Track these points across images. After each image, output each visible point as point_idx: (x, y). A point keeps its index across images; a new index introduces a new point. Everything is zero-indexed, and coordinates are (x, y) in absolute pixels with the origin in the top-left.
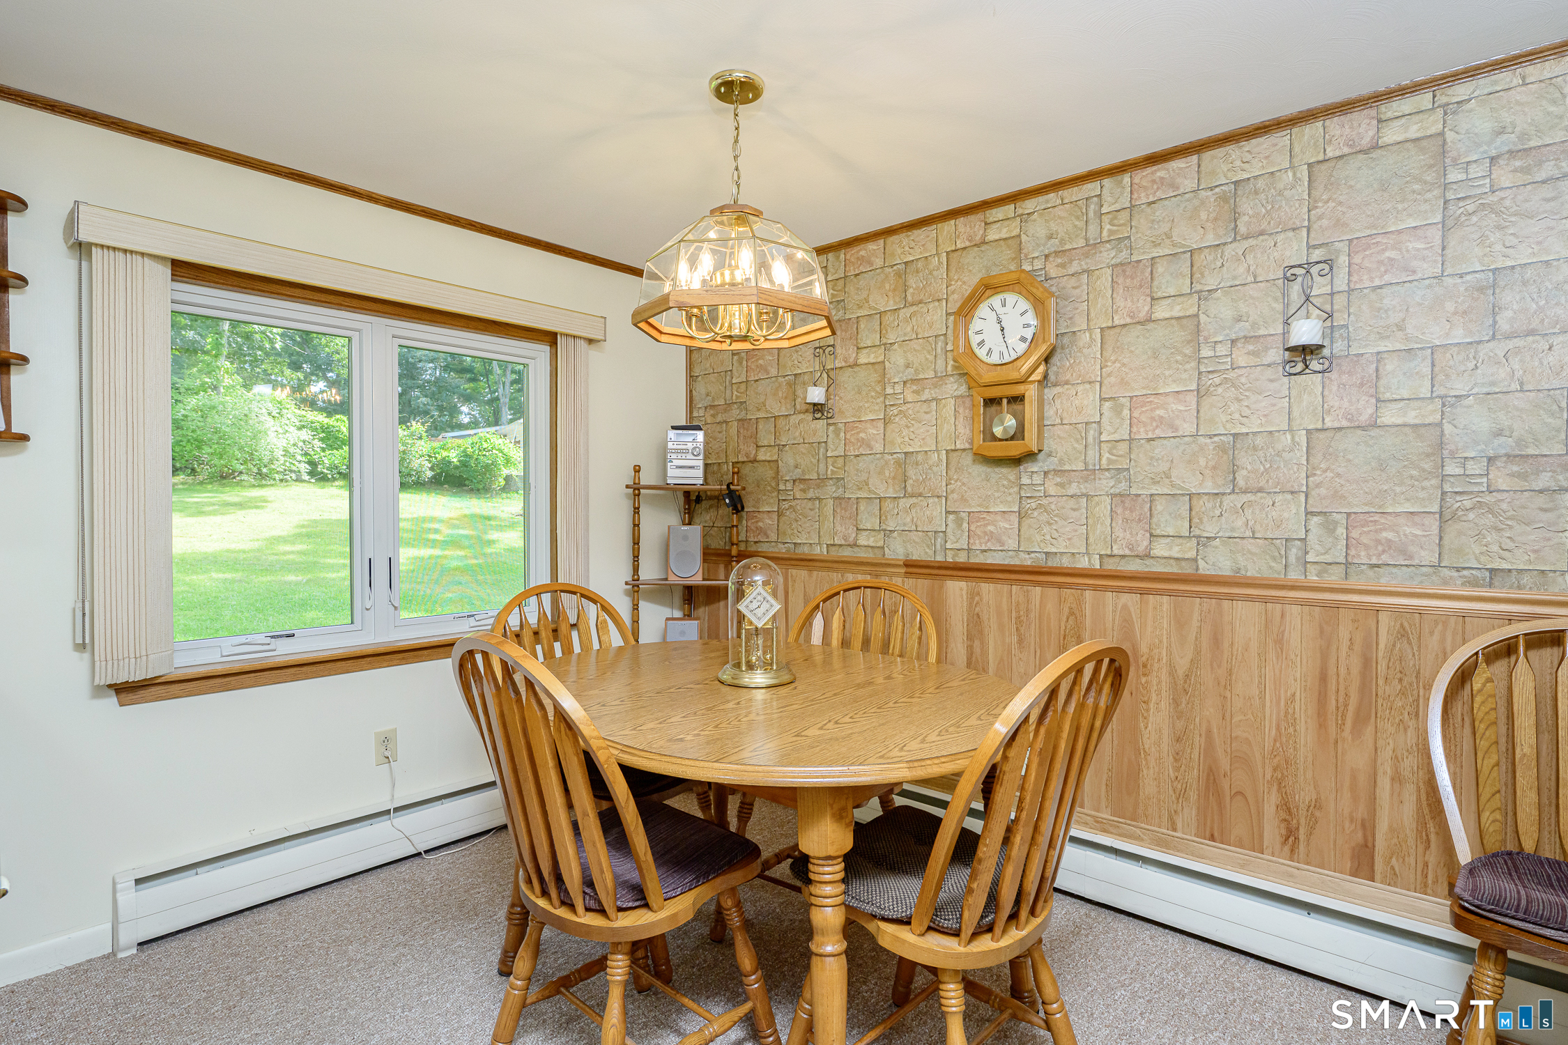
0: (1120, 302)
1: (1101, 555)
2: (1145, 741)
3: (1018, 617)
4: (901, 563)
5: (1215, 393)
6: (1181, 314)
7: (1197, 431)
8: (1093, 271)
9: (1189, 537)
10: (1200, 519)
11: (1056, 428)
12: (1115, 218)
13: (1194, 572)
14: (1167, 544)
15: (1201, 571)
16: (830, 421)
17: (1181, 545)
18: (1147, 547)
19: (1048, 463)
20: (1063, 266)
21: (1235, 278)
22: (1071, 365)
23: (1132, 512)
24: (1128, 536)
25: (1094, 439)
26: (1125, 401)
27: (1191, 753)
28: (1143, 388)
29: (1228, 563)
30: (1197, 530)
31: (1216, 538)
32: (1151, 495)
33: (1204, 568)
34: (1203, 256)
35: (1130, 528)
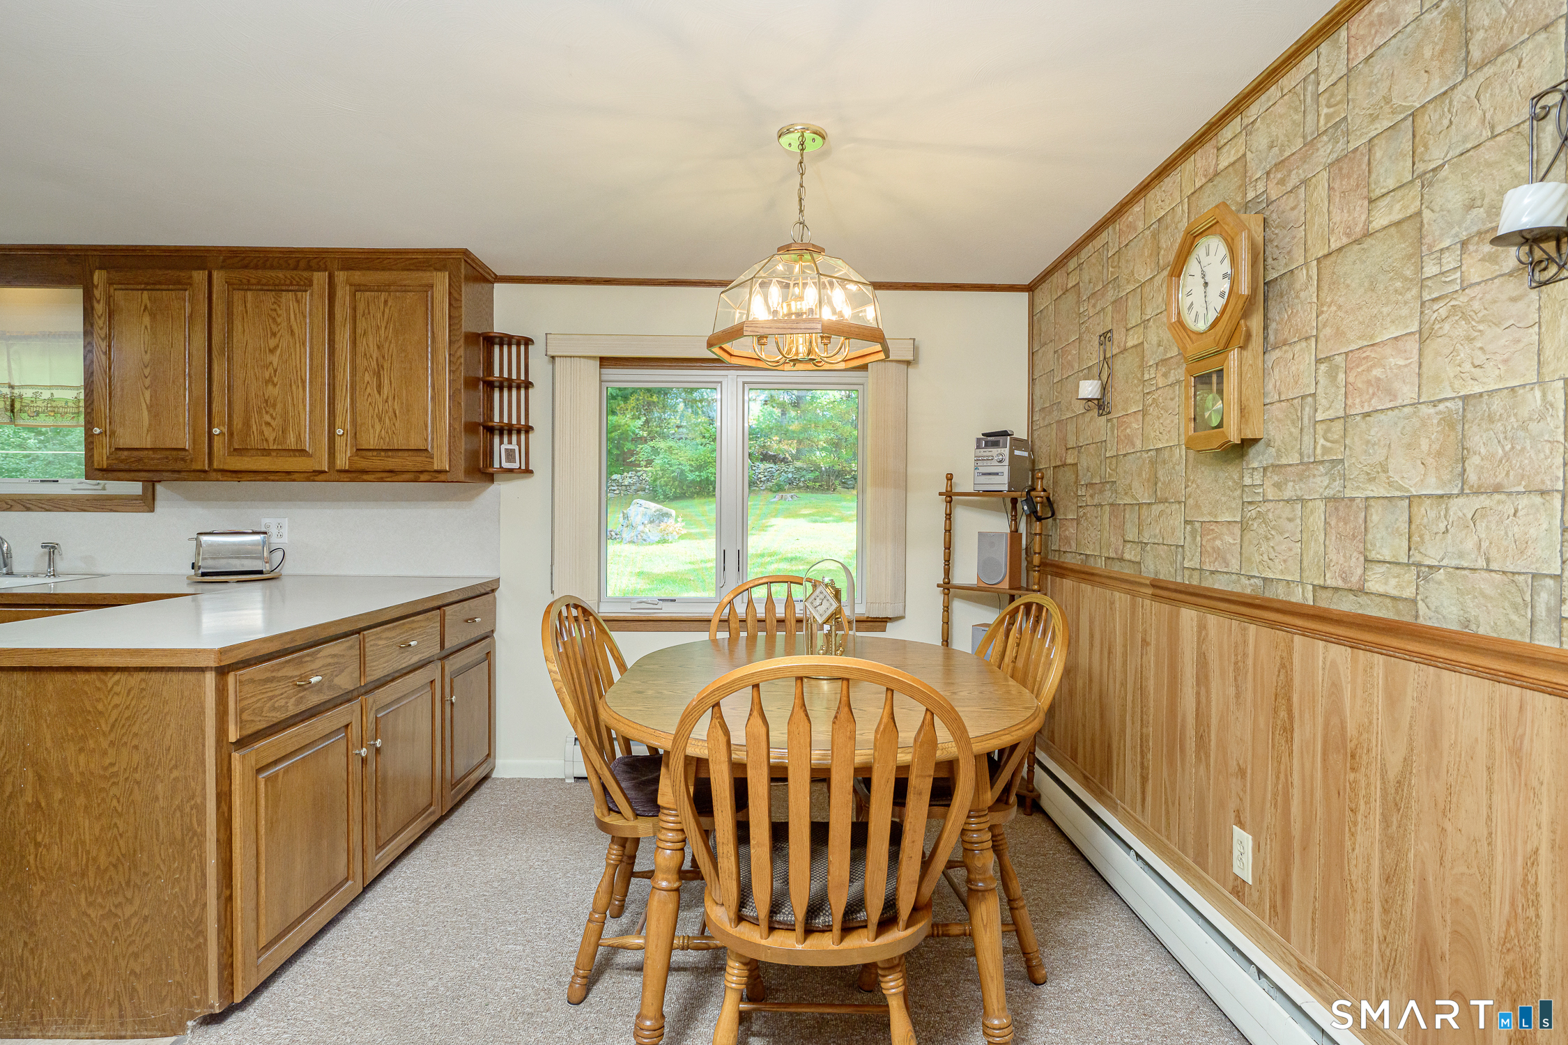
0: (1337, 218)
1: (1314, 586)
2: (1352, 869)
3: (1236, 663)
4: (1148, 582)
5: (1440, 333)
6: (1401, 216)
7: (1419, 396)
8: (1310, 179)
9: (1408, 565)
10: (1421, 536)
11: (1274, 407)
12: (1332, 95)
13: (1412, 620)
14: (1383, 574)
15: (1421, 621)
16: (1109, 417)
17: (1398, 576)
18: (1360, 577)
19: (1266, 456)
20: (1282, 182)
21: (1465, 139)
22: (1289, 317)
23: (1346, 524)
24: (1342, 560)
25: (1310, 420)
26: (1339, 360)
27: (1401, 906)
28: (1359, 338)
29: (1454, 609)
30: (1417, 554)
31: (1439, 568)
32: (1367, 498)
33: (1427, 618)
34: (1427, 117)
35: (1344, 547)
